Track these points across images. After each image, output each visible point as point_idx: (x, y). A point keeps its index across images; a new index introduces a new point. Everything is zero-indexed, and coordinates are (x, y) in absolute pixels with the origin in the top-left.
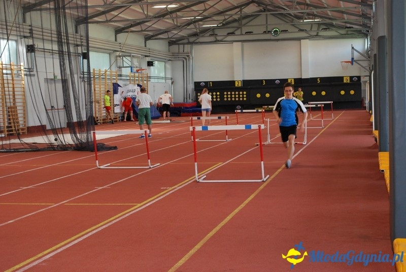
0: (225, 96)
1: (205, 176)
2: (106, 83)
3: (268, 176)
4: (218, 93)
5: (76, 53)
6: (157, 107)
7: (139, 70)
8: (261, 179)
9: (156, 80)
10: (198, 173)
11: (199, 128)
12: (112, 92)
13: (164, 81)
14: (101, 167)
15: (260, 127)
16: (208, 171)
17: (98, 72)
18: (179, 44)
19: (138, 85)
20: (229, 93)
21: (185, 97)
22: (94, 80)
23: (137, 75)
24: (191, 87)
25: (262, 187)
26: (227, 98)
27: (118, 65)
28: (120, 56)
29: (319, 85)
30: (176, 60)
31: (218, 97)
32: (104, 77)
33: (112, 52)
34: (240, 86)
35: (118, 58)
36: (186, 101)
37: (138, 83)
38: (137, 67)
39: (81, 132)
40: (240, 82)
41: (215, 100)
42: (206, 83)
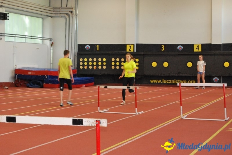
0: (113, 63)
4: (104, 60)
6: (16, 74)
20: (118, 60)
24: (74, 50)
26: (115, 65)
31: (105, 64)
34: (132, 51)
40: (132, 46)
41: (100, 67)
42: (92, 46)
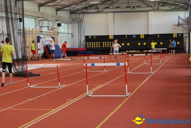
0: (103, 45)
1: (93, 93)
2: (33, 36)
3: (130, 93)
4: (99, 43)
5: (16, 18)
7: (52, 29)
8: (126, 94)
9: (63, 35)
10: (89, 91)
11: (89, 65)
12: (37, 42)
13: (67, 35)
14: (31, 87)
15: (125, 64)
16: (94, 89)
17: (28, 30)
18: (76, 13)
19: (52, 38)
20: (106, 43)
21: (80, 45)
22: (26, 34)
23: (51, 31)
24: (83, 39)
25: (126, 100)
26: (105, 45)
27: (40, 25)
28: (41, 20)
29: (159, 39)
30: (75, 23)
31: (99, 45)
32: (32, 32)
33: (36, 17)
34: (112, 38)
35: (40, 21)
36: (80, 47)
37: (52, 36)
38: (51, 27)
39: (18, 65)
40: (112, 36)
41: (97, 46)
42: (92, 36)
